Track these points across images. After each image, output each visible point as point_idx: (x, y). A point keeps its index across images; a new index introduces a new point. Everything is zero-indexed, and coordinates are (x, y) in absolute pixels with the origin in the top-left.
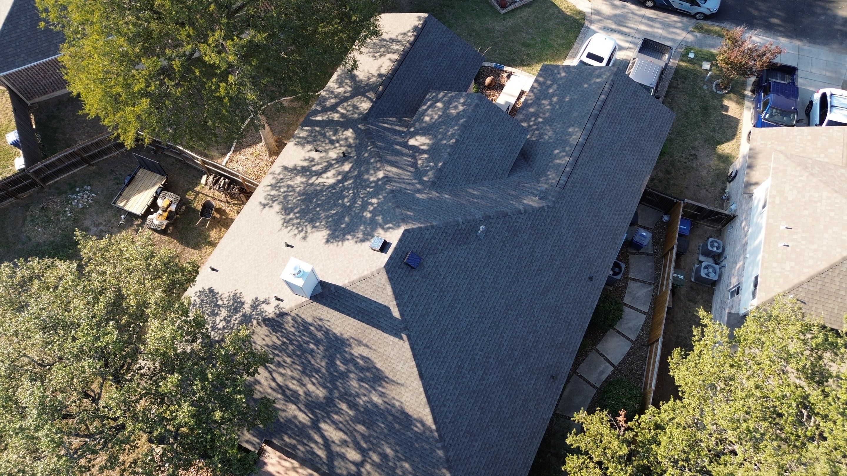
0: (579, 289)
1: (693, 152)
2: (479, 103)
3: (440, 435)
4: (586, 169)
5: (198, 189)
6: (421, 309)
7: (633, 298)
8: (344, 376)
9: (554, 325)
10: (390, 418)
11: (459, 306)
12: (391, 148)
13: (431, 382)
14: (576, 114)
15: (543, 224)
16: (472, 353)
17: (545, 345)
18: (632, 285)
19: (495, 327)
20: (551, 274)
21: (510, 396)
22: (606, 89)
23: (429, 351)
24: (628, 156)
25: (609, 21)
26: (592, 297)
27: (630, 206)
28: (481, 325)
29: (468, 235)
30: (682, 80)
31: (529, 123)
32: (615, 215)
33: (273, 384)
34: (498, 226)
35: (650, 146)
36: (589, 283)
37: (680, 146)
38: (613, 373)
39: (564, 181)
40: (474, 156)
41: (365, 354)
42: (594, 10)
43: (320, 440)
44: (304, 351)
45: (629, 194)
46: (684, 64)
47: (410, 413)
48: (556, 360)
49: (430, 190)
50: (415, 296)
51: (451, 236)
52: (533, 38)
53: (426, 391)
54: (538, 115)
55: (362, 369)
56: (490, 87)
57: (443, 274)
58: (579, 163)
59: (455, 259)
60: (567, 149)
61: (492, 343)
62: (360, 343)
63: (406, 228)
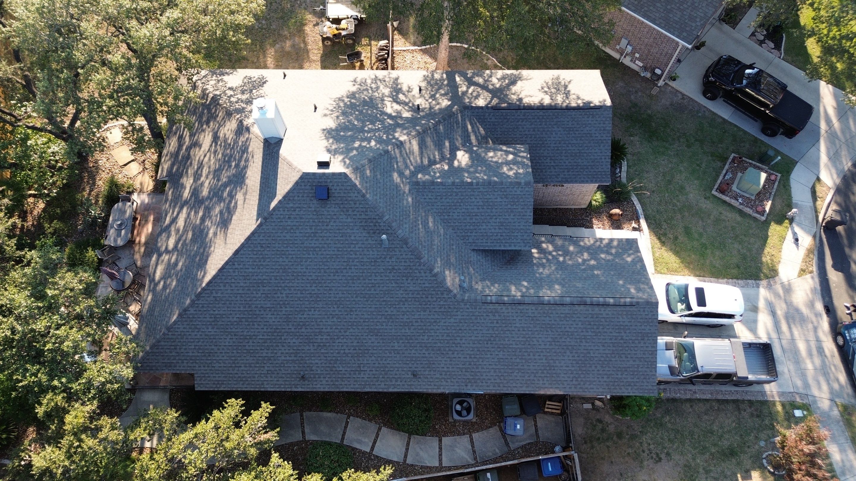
0: (397, 365)
1: (663, 456)
2: (523, 184)
3: (200, 293)
4: (519, 318)
5: (373, 43)
6: (289, 223)
7: (451, 446)
8: (221, 199)
9: (350, 355)
10: (202, 250)
11: (311, 256)
12: (443, 139)
13: (236, 263)
14: (579, 285)
15: (435, 299)
16: (280, 288)
17: (327, 355)
18: (465, 440)
19: (314, 299)
20: (393, 331)
21: (265, 342)
22: (622, 300)
23: (259, 248)
24: (566, 358)
25: (784, 306)
26: (399, 383)
27: (514, 385)
28: (309, 285)
29: (378, 232)
30: (755, 413)
31: (554, 251)
32: (495, 372)
33: (202, 158)
34: (404, 256)
35: (596, 379)
36: (410, 373)
37: (662, 439)
38: (364, 453)
39: (491, 300)
40: (468, 207)
41: (239, 203)
42: (789, 285)
43: (175, 213)
44: (229, 162)
45: (526, 378)
46: (779, 408)
47: (209, 262)
48: (319, 372)
49: (409, 182)
50: (297, 212)
51: (367, 217)
52: (701, 235)
53: (227, 263)
54: (567, 255)
55: (228, 208)
56: (611, 217)
57: (329, 227)
58: (521, 307)
59: (349, 231)
60: (532, 291)
61: (299, 302)
62: (245, 194)
63: (348, 173)
